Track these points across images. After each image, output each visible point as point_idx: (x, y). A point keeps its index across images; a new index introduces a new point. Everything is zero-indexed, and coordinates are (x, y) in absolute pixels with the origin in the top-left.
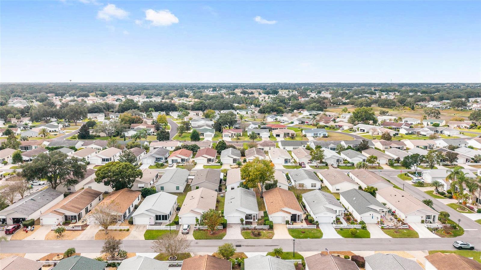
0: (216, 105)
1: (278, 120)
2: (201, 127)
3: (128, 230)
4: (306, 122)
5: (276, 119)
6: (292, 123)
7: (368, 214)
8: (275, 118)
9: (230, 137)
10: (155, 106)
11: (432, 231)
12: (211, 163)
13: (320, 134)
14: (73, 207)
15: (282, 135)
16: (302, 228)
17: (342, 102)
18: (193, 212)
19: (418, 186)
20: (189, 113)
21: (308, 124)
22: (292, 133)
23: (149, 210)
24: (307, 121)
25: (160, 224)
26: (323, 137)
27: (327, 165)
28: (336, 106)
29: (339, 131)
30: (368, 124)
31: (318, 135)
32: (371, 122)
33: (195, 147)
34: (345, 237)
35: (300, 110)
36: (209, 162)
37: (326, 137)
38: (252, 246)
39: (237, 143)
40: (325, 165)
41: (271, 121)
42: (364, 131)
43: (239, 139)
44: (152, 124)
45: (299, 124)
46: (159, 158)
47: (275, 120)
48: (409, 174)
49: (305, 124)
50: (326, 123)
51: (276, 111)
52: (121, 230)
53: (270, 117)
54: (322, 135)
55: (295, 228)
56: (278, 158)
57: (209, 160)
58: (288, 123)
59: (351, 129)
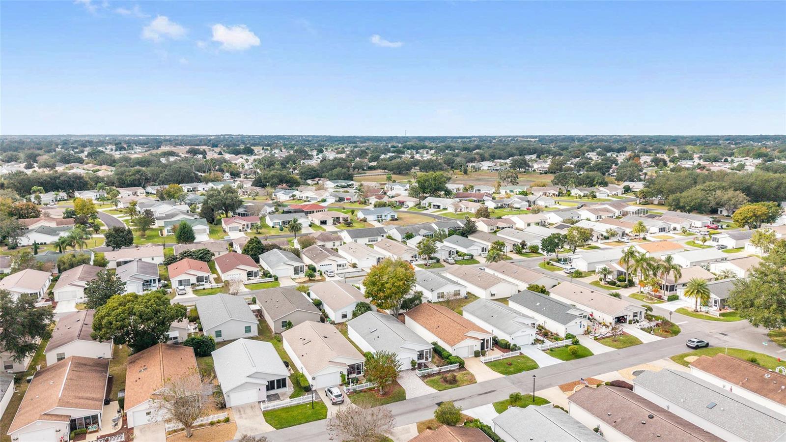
1: (297, 196)
3: (227, 420)
4: (347, 199)
5: (293, 196)
6: (324, 201)
9: (240, 231)
11: (650, 333)
12: (255, 280)
14: (79, 398)
15: (330, 222)
16: (502, 358)
18: (333, 363)
19: (577, 277)
20: (119, 193)
21: (351, 202)
23: (252, 376)
24: (349, 197)
25: (276, 397)
26: (391, 220)
27: (438, 261)
30: (439, 196)
31: (384, 218)
32: (442, 193)
33: (206, 254)
34: (567, 360)
35: (317, 179)
36: (251, 278)
37: (396, 220)
38: (461, 399)
40: (435, 261)
41: (285, 199)
43: (259, 233)
44: (64, 218)
45: (336, 201)
48: (552, 262)
50: (379, 199)
51: (287, 182)
52: (212, 424)
53: (283, 193)
54: (389, 218)
56: (368, 258)
57: (250, 274)
58: (317, 201)
59: (418, 205)
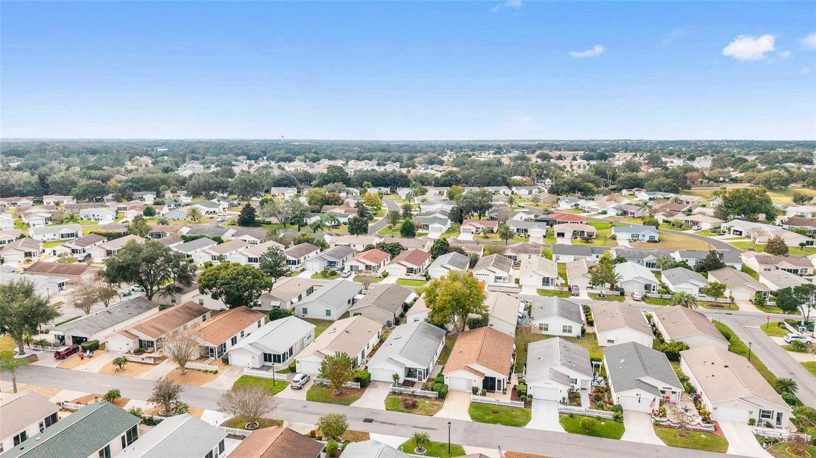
0: (475, 178)
1: (580, 207)
2: (430, 215)
3: (216, 372)
4: (631, 213)
5: (576, 205)
6: (605, 213)
7: (633, 393)
8: (574, 204)
9: (473, 233)
10: (376, 177)
11: (762, 444)
12: (413, 276)
13: (644, 236)
14: (153, 328)
15: (569, 235)
16: (497, 404)
17: (729, 176)
18: (319, 353)
19: (794, 350)
20: (427, 191)
21: (634, 217)
22: (589, 231)
23: (254, 345)
24: (633, 211)
25: (268, 368)
26: (648, 241)
27: (622, 294)
28: (715, 184)
29: (691, 232)
30: (755, 220)
31: (640, 238)
32: (762, 216)
33: (396, 247)
34: (570, 431)
35: (634, 190)
36: (410, 274)
37: (656, 242)
38: (391, 424)
39: (478, 244)
40: (618, 293)
41: (566, 207)
42: (741, 233)
43: (487, 237)
44: (355, 207)
45: (617, 215)
46: (332, 262)
47: (574, 207)
48: (787, 326)
49: (629, 215)
50: (666, 216)
51: (580, 190)
52: (206, 371)
53: (566, 202)
54: (647, 238)
55: (484, 402)
56: (531, 276)
57: (410, 271)
58: (597, 213)
59: (716, 230)
